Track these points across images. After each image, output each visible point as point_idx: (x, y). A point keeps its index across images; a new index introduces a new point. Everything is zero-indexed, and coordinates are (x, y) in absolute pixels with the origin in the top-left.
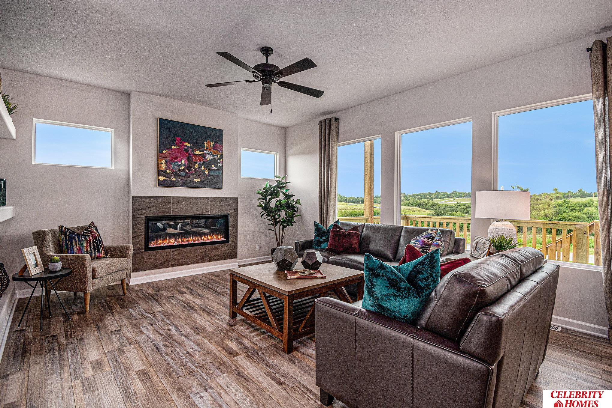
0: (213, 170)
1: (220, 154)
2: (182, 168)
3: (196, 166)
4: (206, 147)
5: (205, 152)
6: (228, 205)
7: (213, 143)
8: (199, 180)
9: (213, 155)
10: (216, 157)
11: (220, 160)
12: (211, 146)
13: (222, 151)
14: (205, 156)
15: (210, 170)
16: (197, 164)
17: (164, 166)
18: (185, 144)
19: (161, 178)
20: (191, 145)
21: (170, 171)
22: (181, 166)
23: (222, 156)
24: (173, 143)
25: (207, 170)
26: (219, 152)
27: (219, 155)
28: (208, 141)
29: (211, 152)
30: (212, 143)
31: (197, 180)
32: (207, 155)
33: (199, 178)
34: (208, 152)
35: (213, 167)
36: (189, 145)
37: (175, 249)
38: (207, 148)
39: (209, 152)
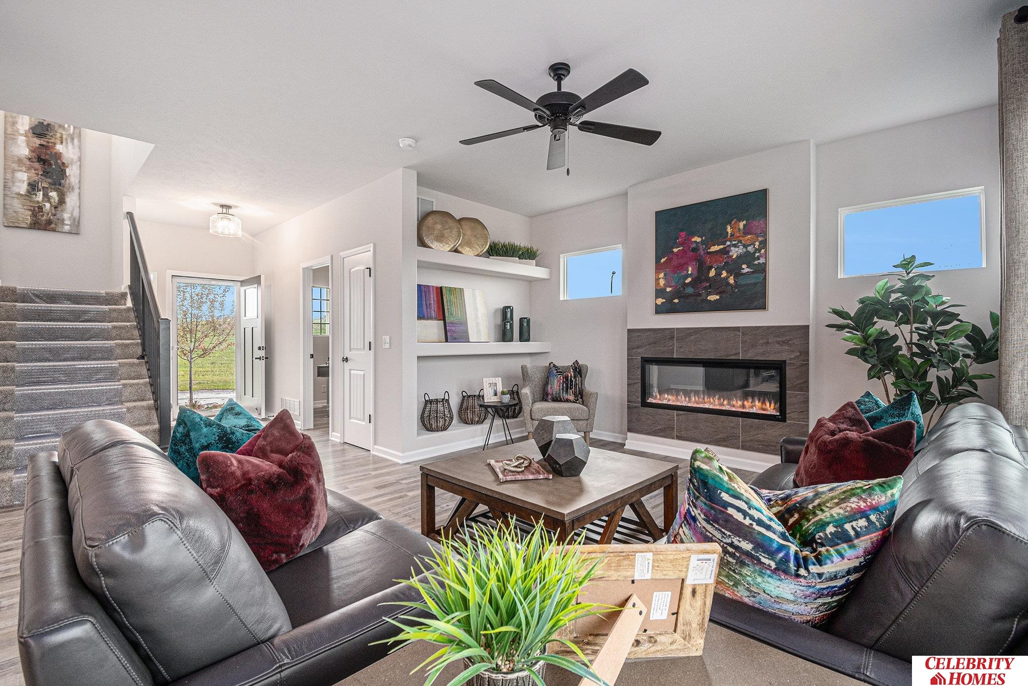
0: (743, 274)
1: (760, 239)
2: (689, 280)
3: (712, 273)
4: (729, 235)
5: (728, 243)
6: (783, 342)
7: (745, 222)
8: (718, 297)
9: (745, 246)
10: (750, 249)
11: (760, 252)
12: (739, 229)
13: (764, 233)
14: (729, 252)
15: (738, 274)
16: (713, 269)
17: (662, 282)
18: (693, 240)
19: (660, 301)
20: (702, 238)
21: (671, 289)
22: (687, 276)
23: (764, 244)
24: (676, 243)
25: (732, 277)
26: (757, 237)
27: (757, 243)
28: (733, 223)
29: (740, 242)
30: (741, 225)
31: (713, 298)
32: (732, 248)
33: (717, 294)
34: (734, 243)
35: (745, 269)
36: (699, 240)
37: (681, 412)
38: (732, 235)
39: (736, 242)
